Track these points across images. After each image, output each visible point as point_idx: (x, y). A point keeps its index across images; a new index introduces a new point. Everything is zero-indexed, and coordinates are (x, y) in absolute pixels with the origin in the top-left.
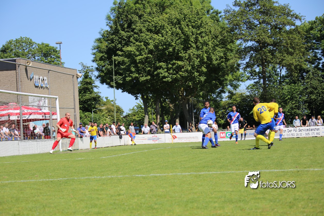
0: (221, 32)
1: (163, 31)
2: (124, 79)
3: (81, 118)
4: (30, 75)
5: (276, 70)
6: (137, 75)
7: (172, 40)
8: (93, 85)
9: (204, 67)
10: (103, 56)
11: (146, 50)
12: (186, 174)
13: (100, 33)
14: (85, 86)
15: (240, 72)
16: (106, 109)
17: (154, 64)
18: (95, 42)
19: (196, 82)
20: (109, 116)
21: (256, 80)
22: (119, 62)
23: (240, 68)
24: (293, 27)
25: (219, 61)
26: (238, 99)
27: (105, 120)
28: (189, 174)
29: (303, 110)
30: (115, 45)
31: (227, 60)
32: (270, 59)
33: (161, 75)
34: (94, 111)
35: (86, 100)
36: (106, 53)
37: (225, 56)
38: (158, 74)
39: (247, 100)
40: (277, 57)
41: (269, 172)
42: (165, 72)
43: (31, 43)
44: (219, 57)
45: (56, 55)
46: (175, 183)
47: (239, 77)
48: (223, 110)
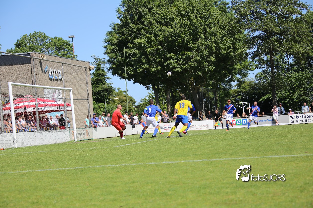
0: (229, 23)
1: (172, 23)
2: (135, 70)
3: (94, 109)
5: (284, 58)
6: (148, 66)
7: (181, 32)
8: (105, 76)
9: (213, 57)
10: (115, 48)
11: (156, 42)
12: (198, 161)
13: (111, 26)
14: (98, 78)
15: (248, 61)
16: (119, 100)
17: (164, 55)
18: (106, 35)
19: (206, 72)
21: (264, 69)
22: (130, 54)
23: (249, 57)
24: (299, 16)
25: (227, 50)
26: (247, 87)
28: (201, 161)
30: (126, 37)
31: (235, 49)
32: (278, 47)
33: (171, 66)
34: (107, 102)
35: (98, 91)
36: (117, 46)
37: (233, 46)
38: (168, 65)
39: (255, 88)
40: (284, 46)
41: (280, 157)
43: (45, 37)
44: (227, 47)
45: (69, 48)
46: (188, 169)
47: (247, 66)
48: (232, 99)
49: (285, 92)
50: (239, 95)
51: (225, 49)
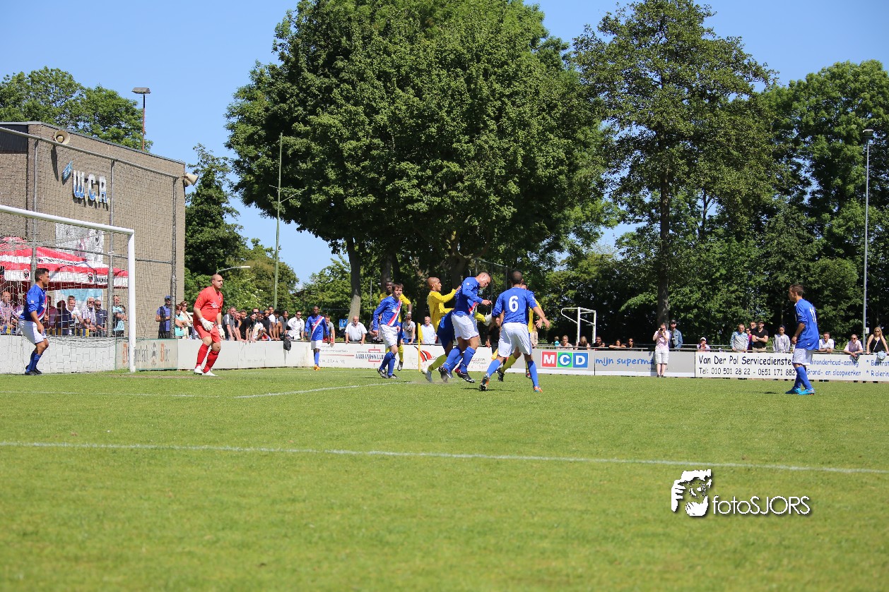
0: (563, 95)
2: (306, 197)
3: (186, 288)
4: (64, 169)
5: (695, 202)
6: (342, 192)
8: (224, 205)
9: (515, 182)
10: (255, 133)
11: (368, 127)
12: (462, 456)
13: (251, 73)
14: (205, 207)
15: (603, 202)
16: (252, 271)
18: (236, 96)
19: (491, 219)
20: (259, 288)
21: (641, 225)
22: (295, 153)
23: (606, 191)
24: (745, 98)
25: (553, 169)
26: (593, 269)
27: (249, 299)
28: (471, 456)
29: (755, 308)
30: (290, 107)
31: (574, 168)
32: (683, 174)
33: (402, 194)
35: (201, 243)
36: (264, 127)
37: (568, 159)
38: (396, 191)
39: (614, 273)
40: (701, 172)
42: (414, 186)
43: (70, 85)
44: (553, 160)
45: (133, 121)
46: (436, 478)
47: (599, 214)
48: (552, 295)
49: (691, 292)
50: (572, 288)
51: (548, 165)
